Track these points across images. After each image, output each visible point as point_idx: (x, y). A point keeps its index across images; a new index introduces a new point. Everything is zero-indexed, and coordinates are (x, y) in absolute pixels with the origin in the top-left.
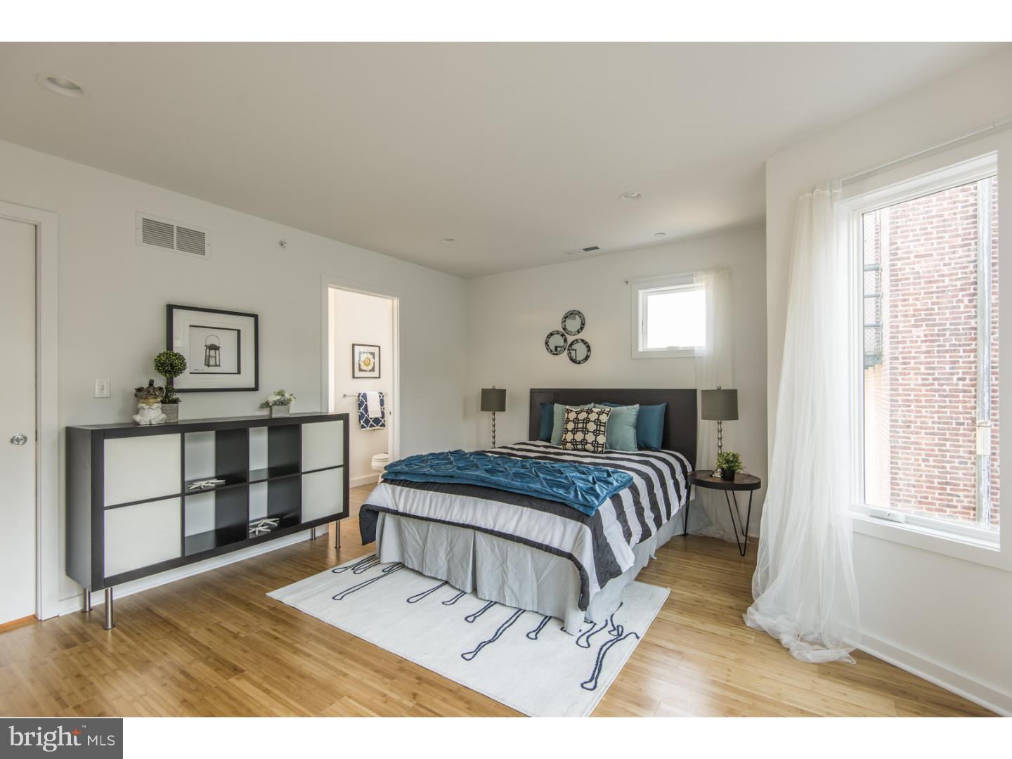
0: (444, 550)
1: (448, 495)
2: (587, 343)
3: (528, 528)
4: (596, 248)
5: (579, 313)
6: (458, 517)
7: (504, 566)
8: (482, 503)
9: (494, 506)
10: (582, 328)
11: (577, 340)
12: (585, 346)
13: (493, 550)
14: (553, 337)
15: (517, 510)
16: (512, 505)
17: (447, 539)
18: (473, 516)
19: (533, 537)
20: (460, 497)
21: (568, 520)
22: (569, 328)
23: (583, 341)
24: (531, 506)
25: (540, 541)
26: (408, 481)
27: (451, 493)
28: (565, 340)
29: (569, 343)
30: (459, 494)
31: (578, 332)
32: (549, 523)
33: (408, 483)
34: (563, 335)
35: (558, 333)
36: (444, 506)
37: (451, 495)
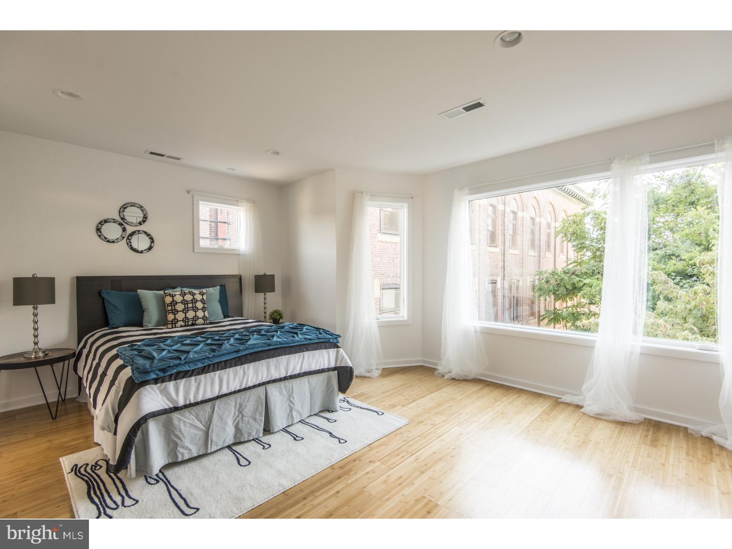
0: (231, 417)
1: (239, 367)
2: (150, 235)
3: (309, 364)
4: (179, 159)
5: (142, 207)
6: (254, 380)
7: (291, 399)
8: (273, 361)
9: (284, 359)
10: (144, 221)
11: (139, 231)
12: (148, 238)
13: (280, 393)
14: (106, 224)
15: (300, 355)
16: (296, 354)
17: (235, 407)
18: (268, 374)
19: (313, 368)
20: (253, 364)
21: (329, 350)
22: (129, 219)
23: (145, 233)
24: (308, 350)
25: (318, 368)
26: (181, 372)
27: (242, 364)
28: (124, 230)
29: (128, 234)
30: (250, 362)
31: (140, 223)
32: (320, 356)
33: (181, 375)
34: (121, 224)
35: (114, 221)
36: (237, 377)
37: (243, 366)
